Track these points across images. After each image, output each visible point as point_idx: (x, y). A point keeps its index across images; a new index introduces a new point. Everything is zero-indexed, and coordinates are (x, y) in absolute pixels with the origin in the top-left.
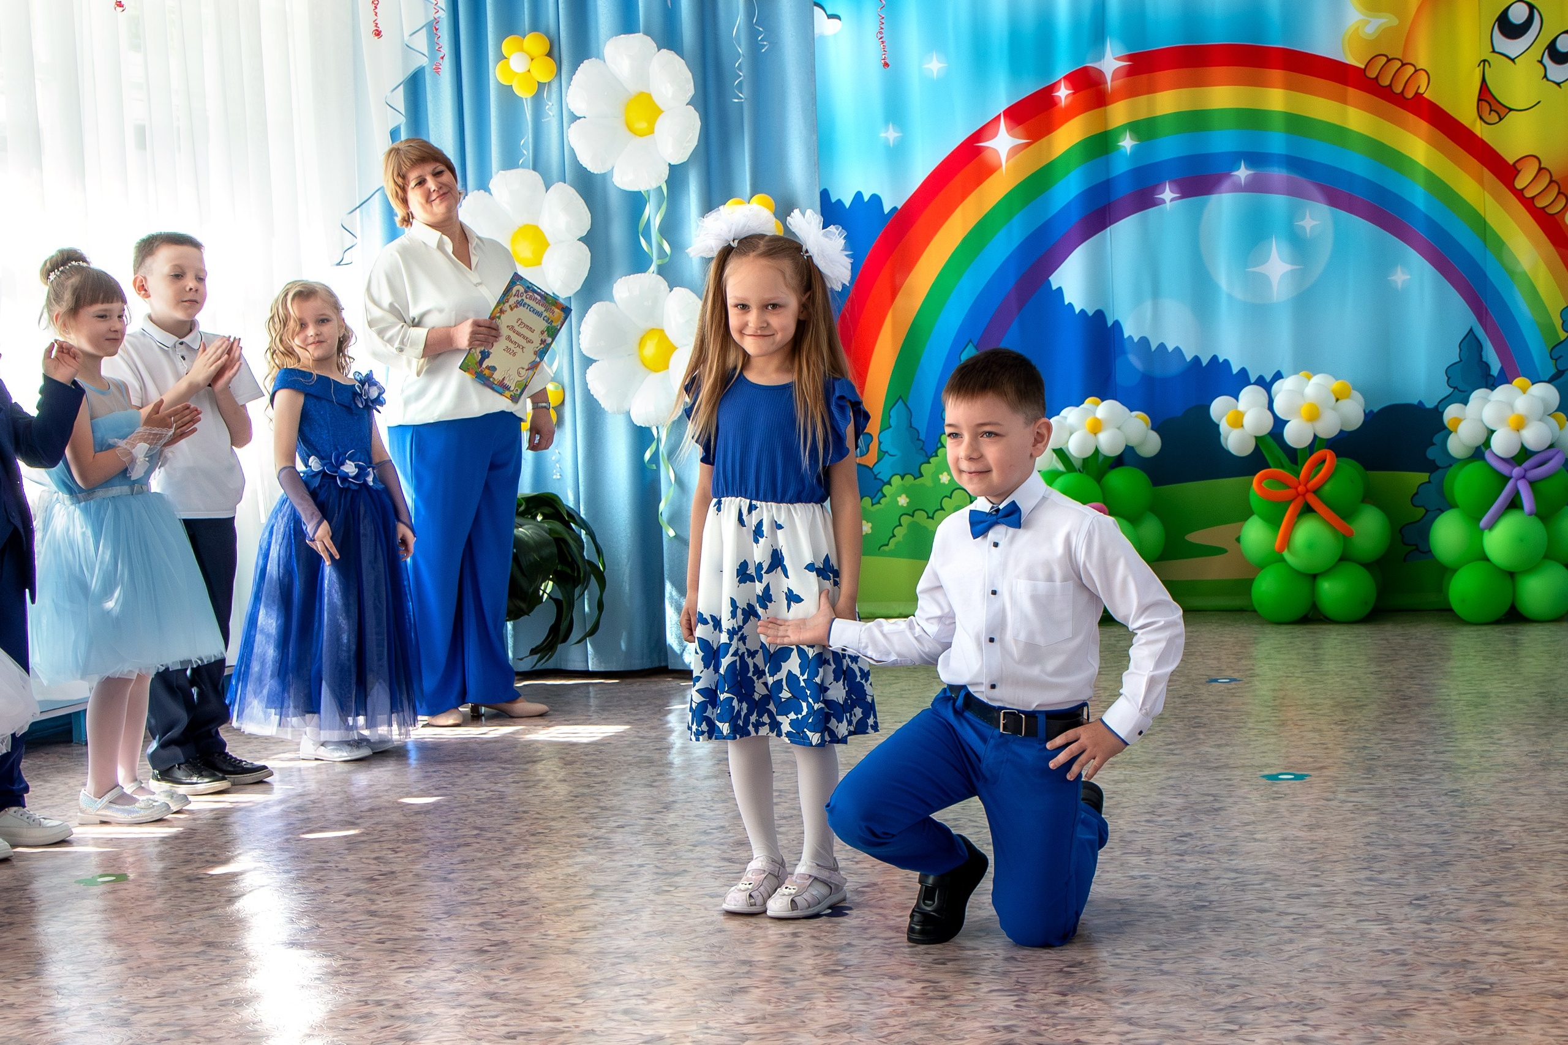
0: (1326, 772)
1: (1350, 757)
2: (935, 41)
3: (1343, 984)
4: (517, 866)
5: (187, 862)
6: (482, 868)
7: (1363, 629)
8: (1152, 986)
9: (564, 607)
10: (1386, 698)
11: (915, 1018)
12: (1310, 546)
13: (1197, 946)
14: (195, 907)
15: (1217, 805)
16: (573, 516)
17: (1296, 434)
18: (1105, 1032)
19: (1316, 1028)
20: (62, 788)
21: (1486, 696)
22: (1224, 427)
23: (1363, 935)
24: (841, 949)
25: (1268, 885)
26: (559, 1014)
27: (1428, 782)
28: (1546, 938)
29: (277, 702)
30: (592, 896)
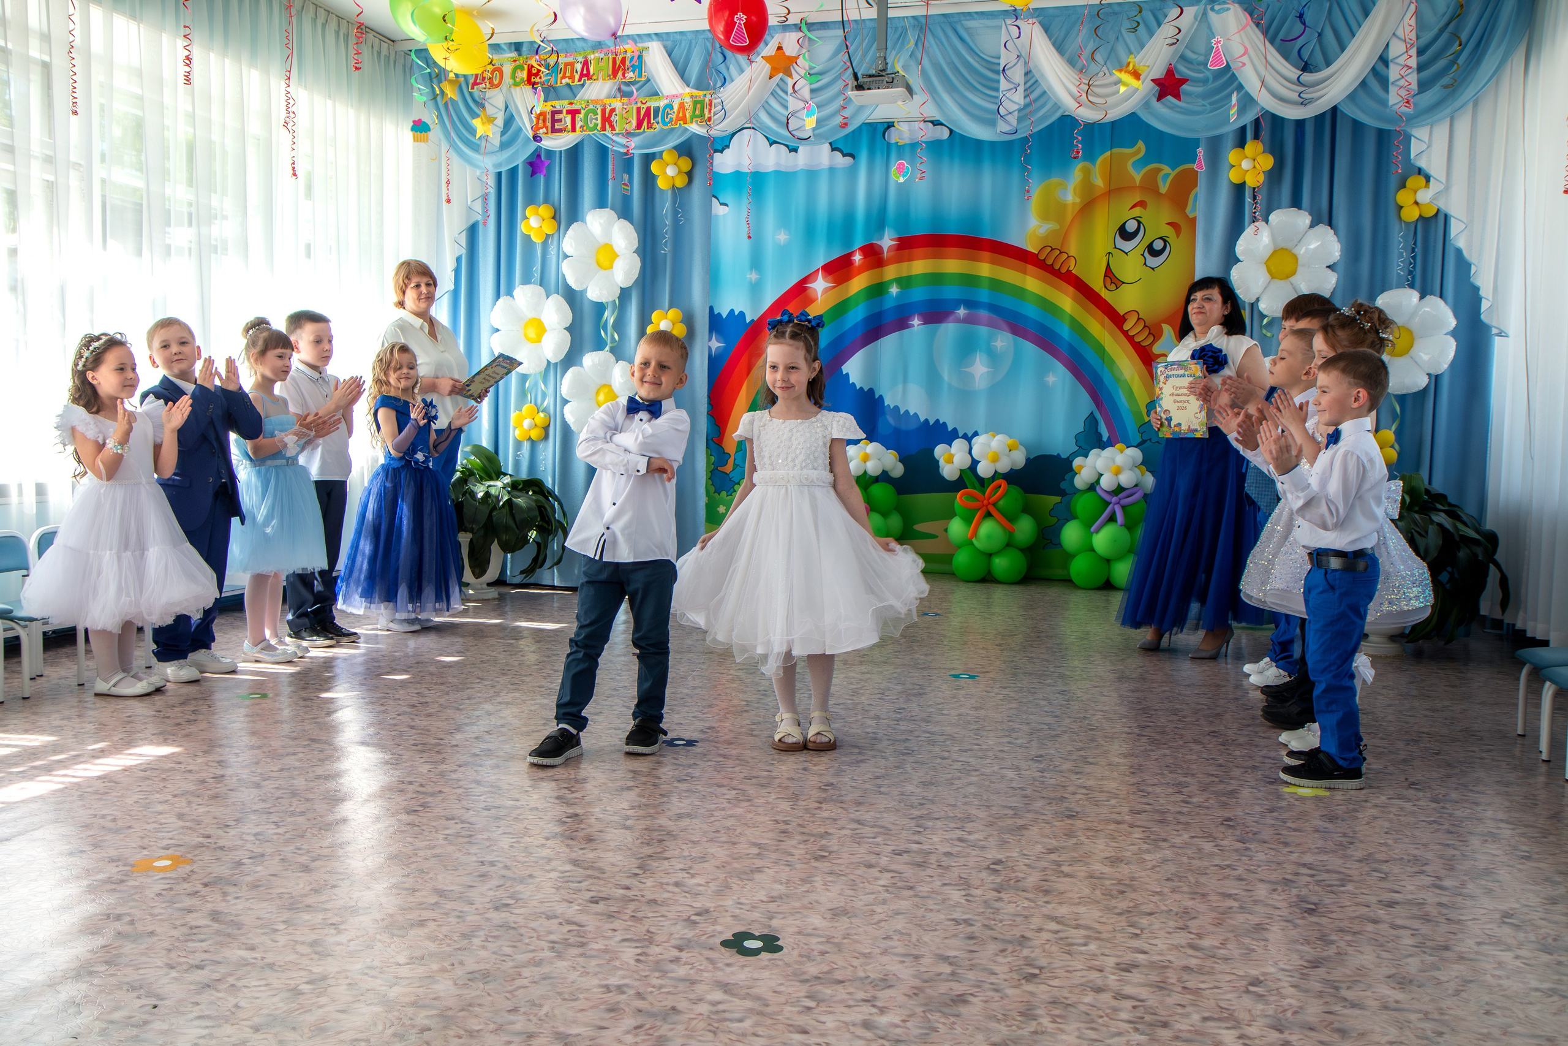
0: (988, 675)
1: (1003, 667)
2: (784, 222)
3: (988, 807)
4: (501, 703)
5: (304, 688)
6: (480, 703)
7: (1018, 589)
8: (874, 801)
9: (541, 547)
10: (1028, 631)
11: (730, 812)
12: (989, 537)
13: (902, 778)
14: (307, 716)
15: (922, 691)
16: (551, 493)
17: (984, 470)
18: (842, 828)
19: (970, 833)
20: (234, 638)
21: (1088, 633)
22: (942, 463)
23: (1002, 777)
24: (689, 766)
25: (948, 743)
26: (517, 796)
27: (1049, 685)
28: (1112, 785)
29: (368, 594)
30: (544, 725)
